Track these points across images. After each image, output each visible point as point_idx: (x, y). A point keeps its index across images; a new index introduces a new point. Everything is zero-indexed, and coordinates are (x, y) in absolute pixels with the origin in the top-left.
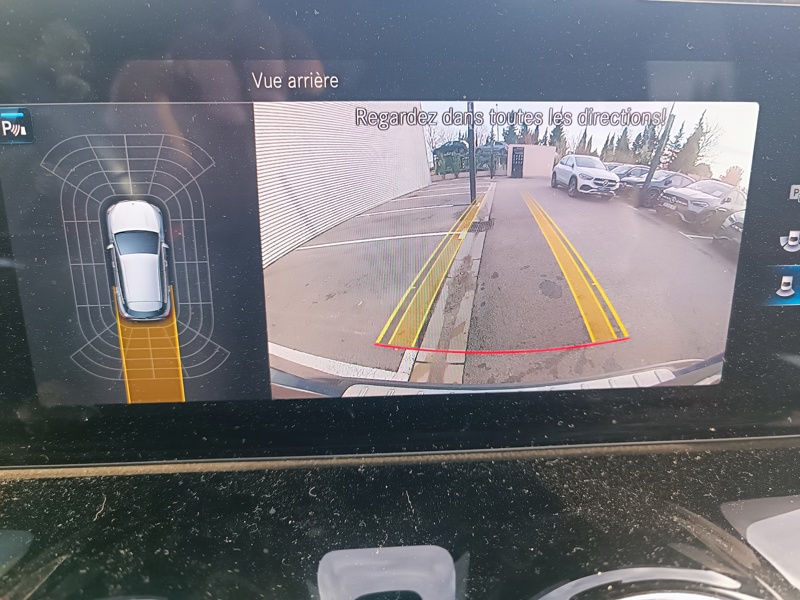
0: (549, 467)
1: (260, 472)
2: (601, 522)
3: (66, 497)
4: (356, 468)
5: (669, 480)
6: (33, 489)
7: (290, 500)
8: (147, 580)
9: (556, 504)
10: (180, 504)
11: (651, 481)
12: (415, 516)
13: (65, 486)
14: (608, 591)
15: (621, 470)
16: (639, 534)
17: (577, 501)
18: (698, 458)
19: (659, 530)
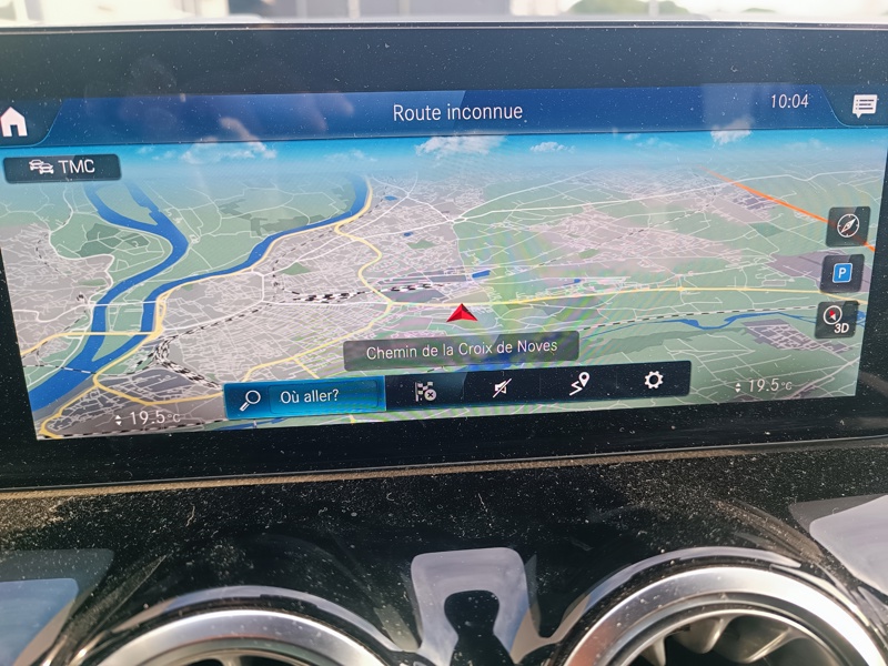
0: (612, 470)
1: (338, 482)
2: (663, 511)
3: (155, 507)
4: (429, 476)
5: (726, 478)
6: (121, 502)
7: (369, 504)
8: (252, 567)
9: (620, 500)
10: (266, 509)
11: (710, 479)
12: (489, 514)
13: (153, 498)
14: (670, 566)
15: (680, 472)
16: (698, 519)
17: (639, 497)
18: (754, 459)
19: (716, 517)
